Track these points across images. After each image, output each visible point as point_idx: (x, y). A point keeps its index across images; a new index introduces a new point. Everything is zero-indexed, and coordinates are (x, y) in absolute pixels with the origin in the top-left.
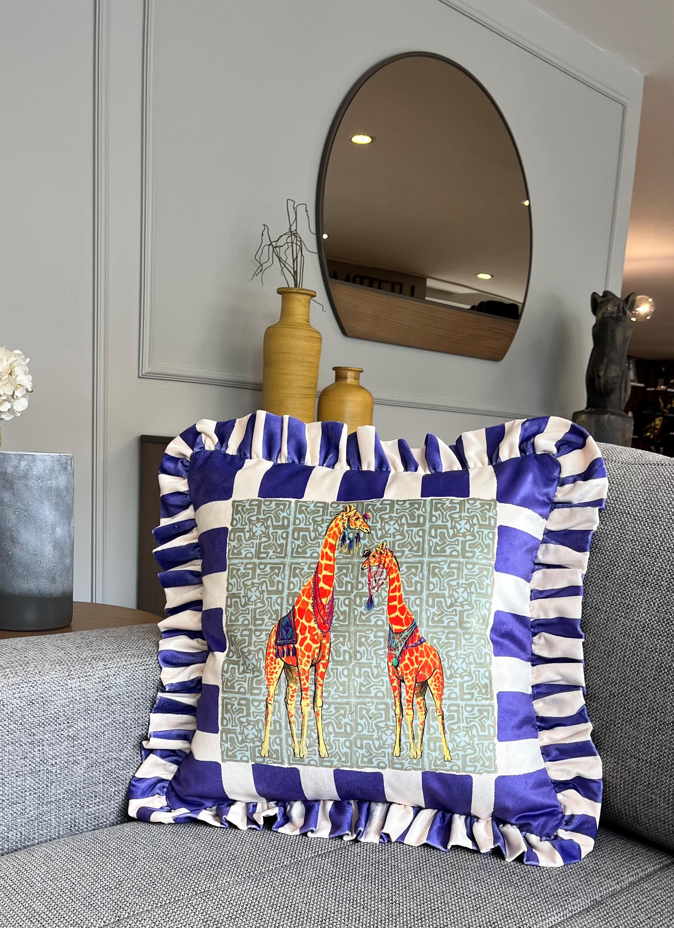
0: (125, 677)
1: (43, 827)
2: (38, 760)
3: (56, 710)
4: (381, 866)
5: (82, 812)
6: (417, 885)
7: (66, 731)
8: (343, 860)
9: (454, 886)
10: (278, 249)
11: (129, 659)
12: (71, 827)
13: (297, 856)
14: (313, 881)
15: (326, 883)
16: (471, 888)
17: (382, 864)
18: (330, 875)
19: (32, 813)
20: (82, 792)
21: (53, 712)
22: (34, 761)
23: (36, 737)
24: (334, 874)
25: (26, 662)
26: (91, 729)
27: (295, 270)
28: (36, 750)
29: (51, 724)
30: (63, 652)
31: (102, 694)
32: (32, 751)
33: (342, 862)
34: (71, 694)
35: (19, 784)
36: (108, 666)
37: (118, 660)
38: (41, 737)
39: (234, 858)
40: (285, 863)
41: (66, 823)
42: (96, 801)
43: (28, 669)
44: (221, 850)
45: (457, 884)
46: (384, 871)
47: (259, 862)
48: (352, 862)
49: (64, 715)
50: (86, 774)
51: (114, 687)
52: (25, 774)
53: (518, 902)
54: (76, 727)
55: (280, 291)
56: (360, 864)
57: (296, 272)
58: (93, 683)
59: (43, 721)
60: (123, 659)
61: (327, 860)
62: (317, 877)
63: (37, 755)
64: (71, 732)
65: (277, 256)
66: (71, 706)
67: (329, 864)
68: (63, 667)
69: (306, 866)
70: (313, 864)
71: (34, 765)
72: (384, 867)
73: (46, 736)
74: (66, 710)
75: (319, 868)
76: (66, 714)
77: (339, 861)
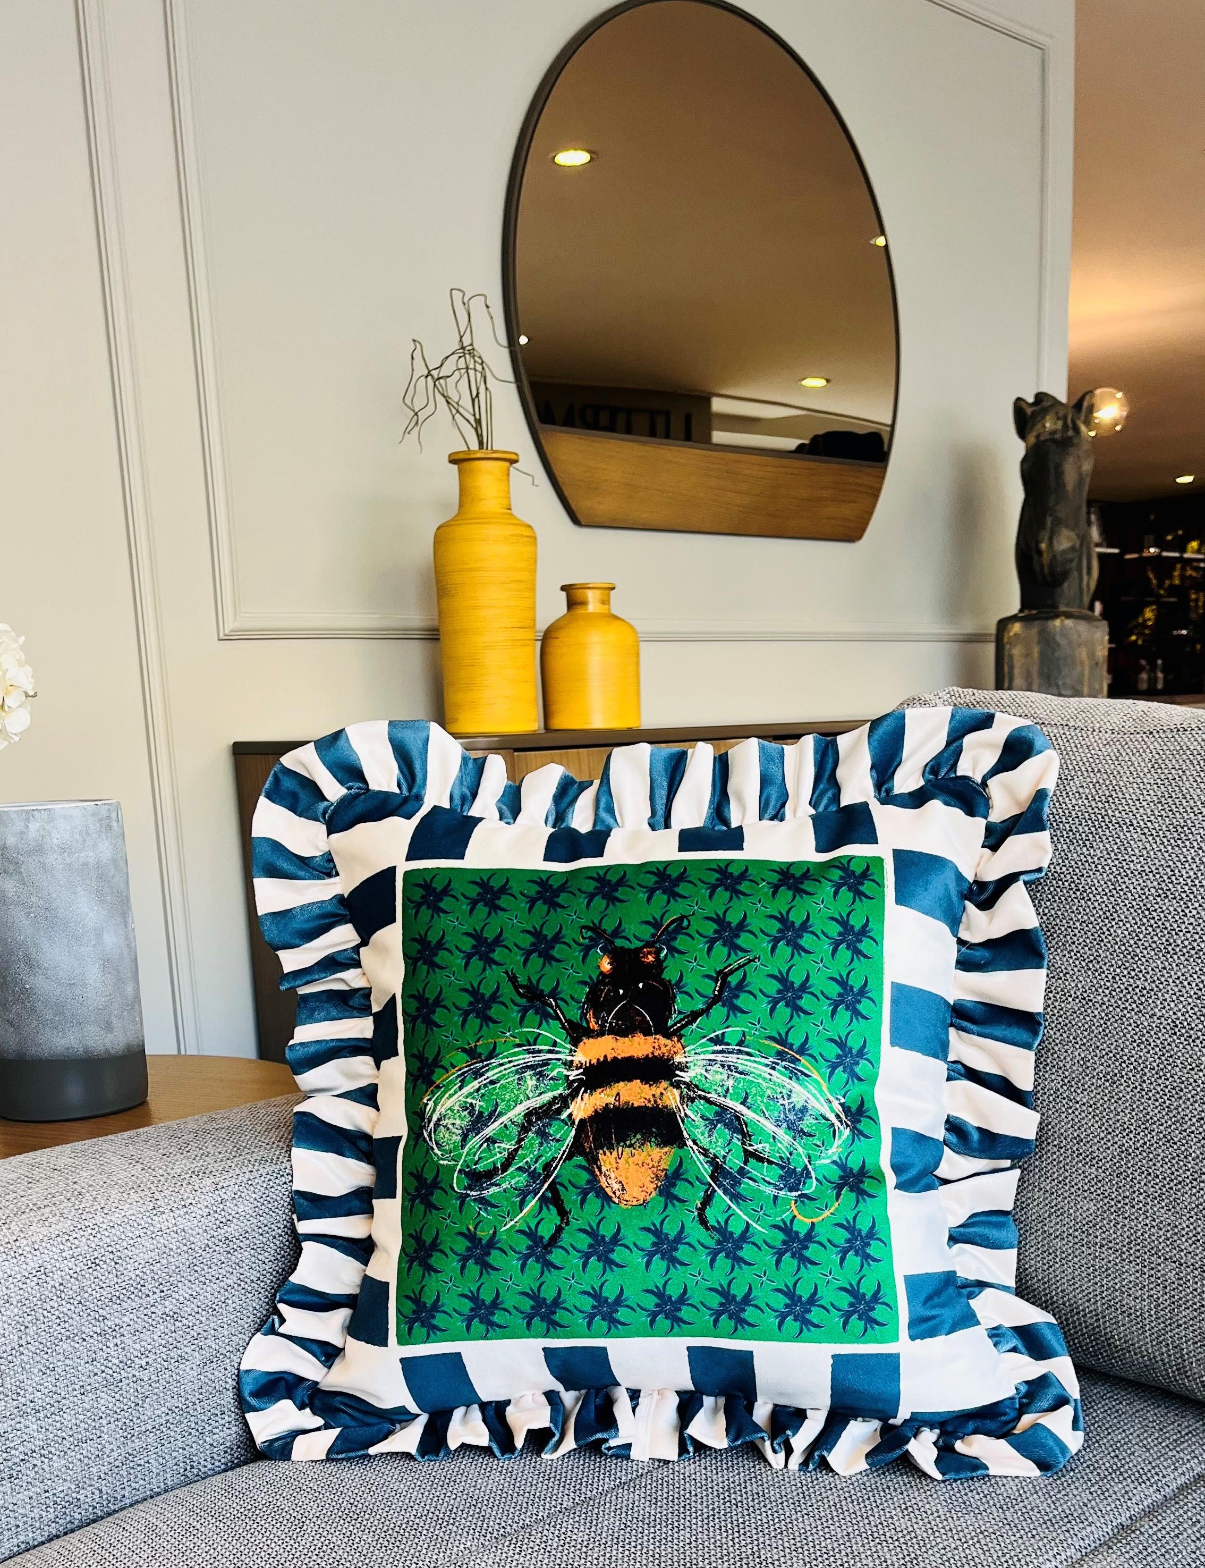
0: (252, 1200)
1: (136, 1477)
2: (117, 1362)
3: (137, 1272)
4: (733, 1496)
5: (201, 1442)
6: (801, 1525)
7: (159, 1307)
8: (666, 1490)
9: (866, 1521)
10: (442, 381)
11: (256, 1168)
12: (186, 1470)
13: (584, 1490)
14: (616, 1535)
15: (640, 1535)
16: (897, 1524)
17: (735, 1493)
18: (647, 1521)
19: (115, 1454)
20: (199, 1409)
21: (133, 1277)
22: (110, 1365)
23: (109, 1323)
24: (653, 1518)
25: (76, 1193)
26: (202, 1298)
27: (478, 417)
28: (111, 1346)
29: (133, 1296)
30: (139, 1166)
31: (216, 1234)
32: (104, 1348)
33: (665, 1495)
34: (162, 1241)
35: (88, 1407)
36: (221, 1184)
37: (238, 1171)
38: (117, 1321)
39: (474, 1502)
40: (565, 1504)
41: (176, 1464)
42: (223, 1422)
43: (83, 1205)
44: (451, 1489)
45: (871, 1518)
46: (739, 1504)
47: (518, 1507)
48: (682, 1492)
49: (153, 1278)
50: (202, 1377)
51: (235, 1220)
52: (96, 1389)
53: (983, 1542)
54: (177, 1297)
55: (455, 460)
56: (696, 1495)
57: (478, 422)
58: (198, 1217)
59: (117, 1294)
60: (245, 1169)
61: (637, 1492)
62: (623, 1526)
63: (113, 1353)
64: (169, 1306)
65: (443, 395)
66: (164, 1262)
67: (643, 1500)
68: (142, 1194)
69: (602, 1508)
70: (614, 1503)
71: (111, 1372)
72: (739, 1499)
73: (126, 1319)
74: (155, 1269)
75: (624, 1509)
76: (156, 1277)
77: (660, 1493)
